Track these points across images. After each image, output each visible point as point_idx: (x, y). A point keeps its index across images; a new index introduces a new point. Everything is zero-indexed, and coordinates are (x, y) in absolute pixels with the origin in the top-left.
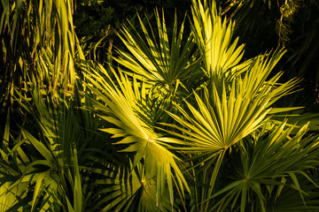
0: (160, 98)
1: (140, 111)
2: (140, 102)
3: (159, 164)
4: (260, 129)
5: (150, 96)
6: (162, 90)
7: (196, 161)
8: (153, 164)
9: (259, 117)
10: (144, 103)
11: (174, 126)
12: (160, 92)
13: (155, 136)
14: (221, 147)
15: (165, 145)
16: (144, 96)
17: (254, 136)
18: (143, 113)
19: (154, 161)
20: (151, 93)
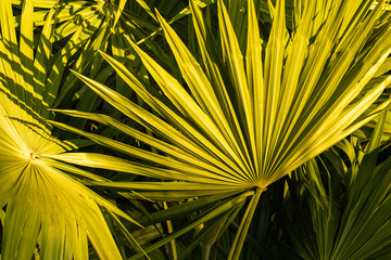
0: (78, 36)
1: (11, 74)
2: (15, 49)
3: (51, 231)
4: (368, 130)
5: (46, 32)
6: (87, 14)
7: (181, 221)
8: (28, 234)
9: (362, 94)
10: (27, 51)
11: (105, 119)
12: (79, 21)
13: (53, 149)
14: (245, 185)
15: (79, 174)
16: (28, 32)
17: (350, 152)
18: (19, 80)
19: (33, 224)
20: (50, 22)
